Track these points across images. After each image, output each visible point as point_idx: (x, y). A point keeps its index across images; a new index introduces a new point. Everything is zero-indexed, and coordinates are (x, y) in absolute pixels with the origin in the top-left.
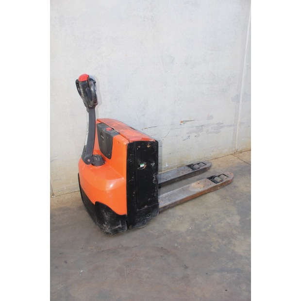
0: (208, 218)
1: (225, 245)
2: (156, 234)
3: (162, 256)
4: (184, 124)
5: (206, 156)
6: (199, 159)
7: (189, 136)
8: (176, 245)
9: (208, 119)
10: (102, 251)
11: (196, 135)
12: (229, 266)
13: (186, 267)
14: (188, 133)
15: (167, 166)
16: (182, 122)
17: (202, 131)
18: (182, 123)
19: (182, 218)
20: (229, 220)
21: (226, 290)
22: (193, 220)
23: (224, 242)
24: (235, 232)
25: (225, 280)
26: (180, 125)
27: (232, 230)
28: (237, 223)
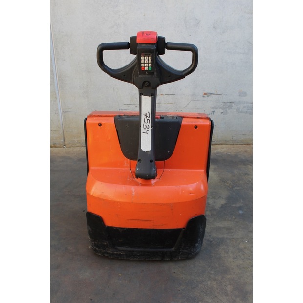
4: (208, 96)
5: (234, 139)
6: (226, 141)
7: (213, 112)
9: (240, 96)
11: (223, 111)
14: (212, 108)
16: (205, 94)
17: (231, 109)
18: (206, 96)
26: (203, 97)
28: (218, 207)
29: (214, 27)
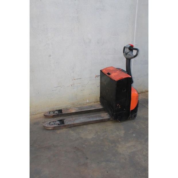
0: (106, 132)
1: (112, 147)
2: (74, 139)
3: (74, 152)
4: (98, 77)
8: (84, 146)
10: (42, 147)
12: (112, 159)
13: (87, 158)
15: (88, 101)
16: (96, 76)
19: (90, 131)
20: (118, 133)
21: (107, 172)
22: (97, 132)
23: (112, 145)
24: (120, 140)
25: (108, 167)
26: (95, 78)
27: (119, 138)
28: (122, 135)
29: (98, 43)
